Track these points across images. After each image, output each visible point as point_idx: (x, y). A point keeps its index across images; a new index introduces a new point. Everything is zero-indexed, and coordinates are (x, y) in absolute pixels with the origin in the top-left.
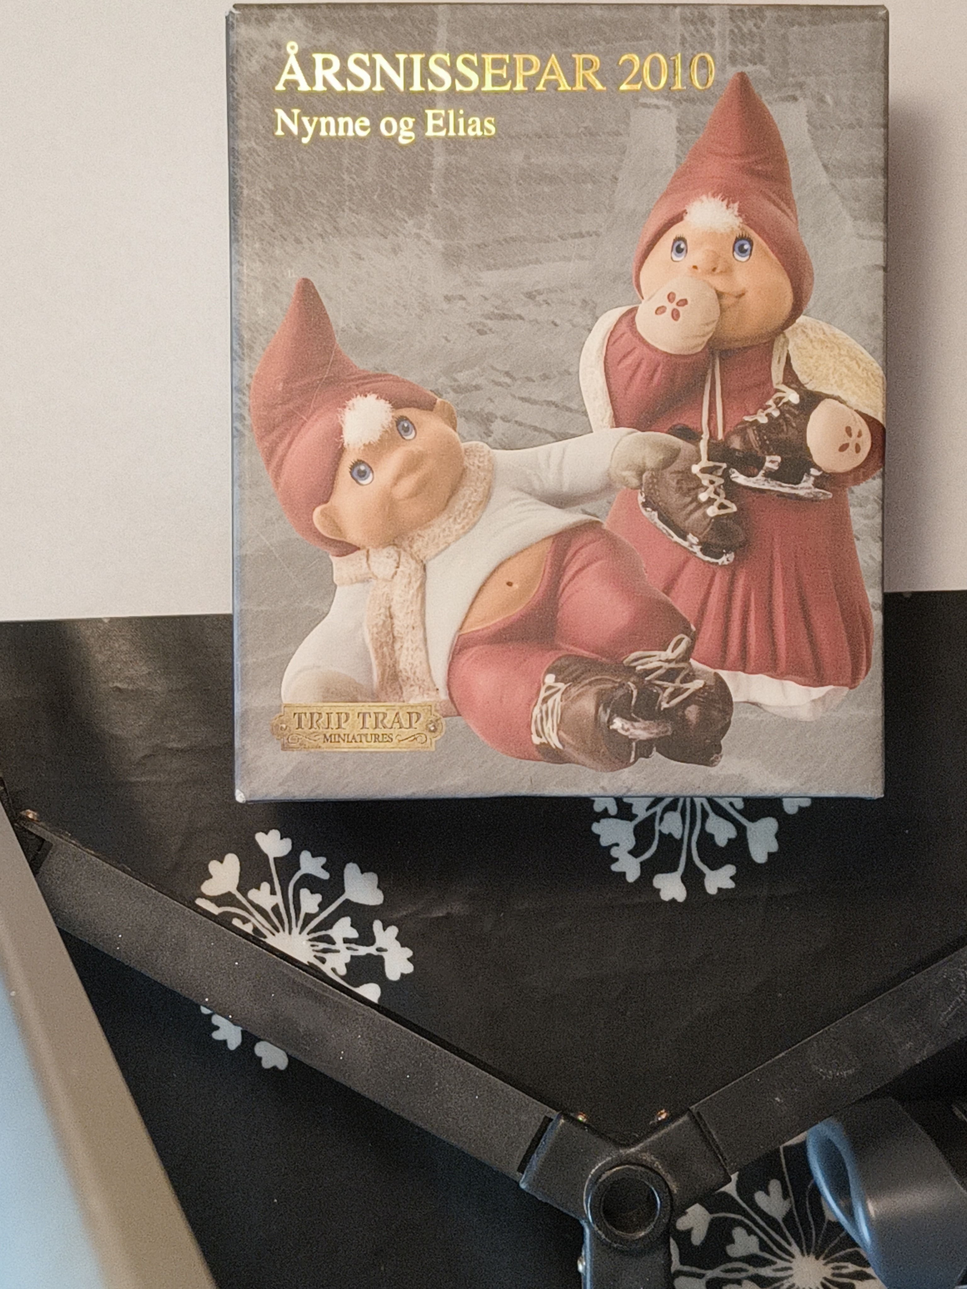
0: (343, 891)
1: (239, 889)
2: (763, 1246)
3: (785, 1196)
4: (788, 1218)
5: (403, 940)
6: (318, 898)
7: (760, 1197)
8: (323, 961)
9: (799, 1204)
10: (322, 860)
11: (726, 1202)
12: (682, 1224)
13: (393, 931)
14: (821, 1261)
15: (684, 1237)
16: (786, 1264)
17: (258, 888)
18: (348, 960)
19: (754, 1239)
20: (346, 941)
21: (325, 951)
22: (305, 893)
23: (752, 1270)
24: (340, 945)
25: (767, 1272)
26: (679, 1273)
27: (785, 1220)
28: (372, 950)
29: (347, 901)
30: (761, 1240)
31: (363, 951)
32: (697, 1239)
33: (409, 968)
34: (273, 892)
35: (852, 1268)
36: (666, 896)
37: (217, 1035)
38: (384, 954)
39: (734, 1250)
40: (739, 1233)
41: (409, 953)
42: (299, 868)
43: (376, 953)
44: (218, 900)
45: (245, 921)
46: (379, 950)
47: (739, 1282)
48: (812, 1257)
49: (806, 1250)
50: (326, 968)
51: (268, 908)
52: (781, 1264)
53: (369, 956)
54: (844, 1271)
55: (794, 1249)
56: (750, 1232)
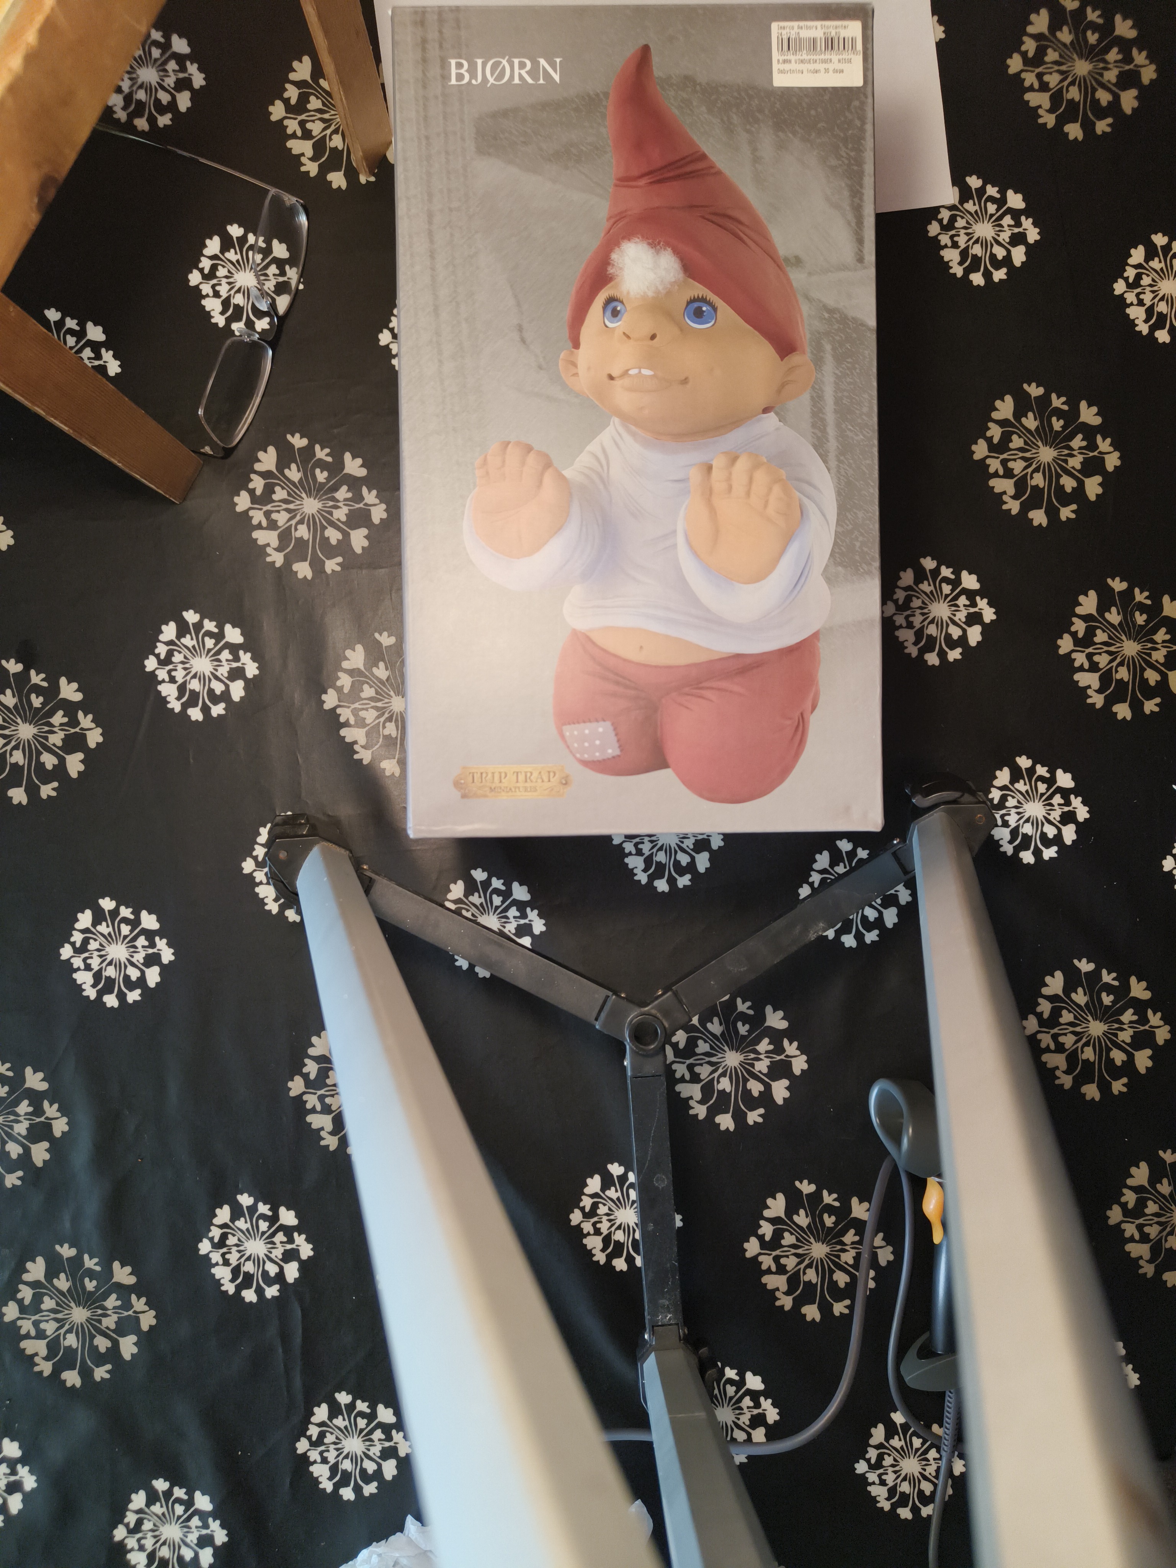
0: (511, 895)
1: (464, 896)
2: (712, 1048)
3: (721, 1024)
4: (723, 1034)
5: (540, 916)
6: (501, 898)
7: (709, 1025)
8: (504, 927)
9: (727, 1028)
10: (502, 881)
11: (694, 1028)
12: (674, 1039)
13: (536, 912)
14: (739, 1053)
15: (675, 1046)
16: (723, 1056)
17: (473, 895)
18: (516, 926)
19: (707, 1045)
20: (514, 917)
21: (505, 922)
22: (494, 897)
23: (707, 1059)
24: (512, 920)
25: (714, 1059)
26: (674, 1062)
27: (721, 1035)
28: (526, 921)
29: (514, 899)
30: (711, 1045)
31: (522, 922)
32: (681, 1046)
33: (544, 929)
34: (480, 897)
35: (753, 1056)
36: (660, 890)
37: (457, 964)
38: (532, 923)
39: (698, 1050)
40: (700, 1042)
41: (543, 921)
42: (491, 885)
43: (528, 922)
44: (455, 902)
45: (468, 911)
46: (530, 921)
47: (701, 1065)
48: (734, 1052)
49: (732, 1048)
50: (506, 931)
51: (478, 904)
52: (720, 1055)
53: (525, 924)
54: (749, 1057)
55: (726, 1048)
56: (706, 1042)
